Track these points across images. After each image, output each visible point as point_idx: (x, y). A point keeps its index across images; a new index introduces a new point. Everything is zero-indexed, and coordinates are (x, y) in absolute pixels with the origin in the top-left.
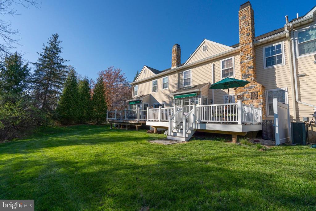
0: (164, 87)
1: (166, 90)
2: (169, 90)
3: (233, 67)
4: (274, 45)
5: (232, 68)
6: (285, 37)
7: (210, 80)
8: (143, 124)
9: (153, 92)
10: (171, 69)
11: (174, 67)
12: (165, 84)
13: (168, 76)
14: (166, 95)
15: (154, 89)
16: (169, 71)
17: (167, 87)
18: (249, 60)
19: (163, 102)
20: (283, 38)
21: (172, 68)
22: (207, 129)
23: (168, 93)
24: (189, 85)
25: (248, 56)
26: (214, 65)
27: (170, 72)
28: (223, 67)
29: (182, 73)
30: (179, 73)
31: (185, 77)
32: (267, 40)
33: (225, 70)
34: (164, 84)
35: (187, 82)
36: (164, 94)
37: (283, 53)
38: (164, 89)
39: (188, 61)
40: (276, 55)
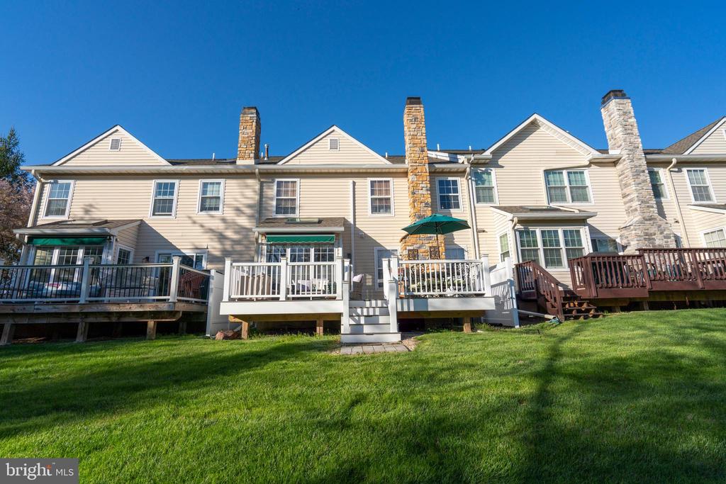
0: (203, 208)
1: (212, 216)
2: (224, 220)
3: (391, 196)
4: (450, 179)
5: (389, 199)
6: (464, 172)
7: (347, 214)
8: (183, 312)
9: (154, 215)
10: (234, 162)
11: (246, 162)
12: (208, 200)
13: (222, 181)
14: (211, 231)
15: (163, 207)
16: (229, 168)
17: (217, 209)
18: (425, 192)
19: (197, 249)
20: (461, 173)
21: (239, 162)
22: (430, 309)
23: (217, 225)
24: (291, 216)
25: (423, 185)
26: (354, 183)
27: (234, 171)
28: (373, 192)
29: (273, 182)
30: (262, 180)
31: (279, 193)
32: (443, 169)
33: (376, 199)
34: (204, 200)
35: (286, 207)
36: (202, 226)
37: (459, 194)
38: (204, 213)
39: (291, 159)
40: (452, 194)
